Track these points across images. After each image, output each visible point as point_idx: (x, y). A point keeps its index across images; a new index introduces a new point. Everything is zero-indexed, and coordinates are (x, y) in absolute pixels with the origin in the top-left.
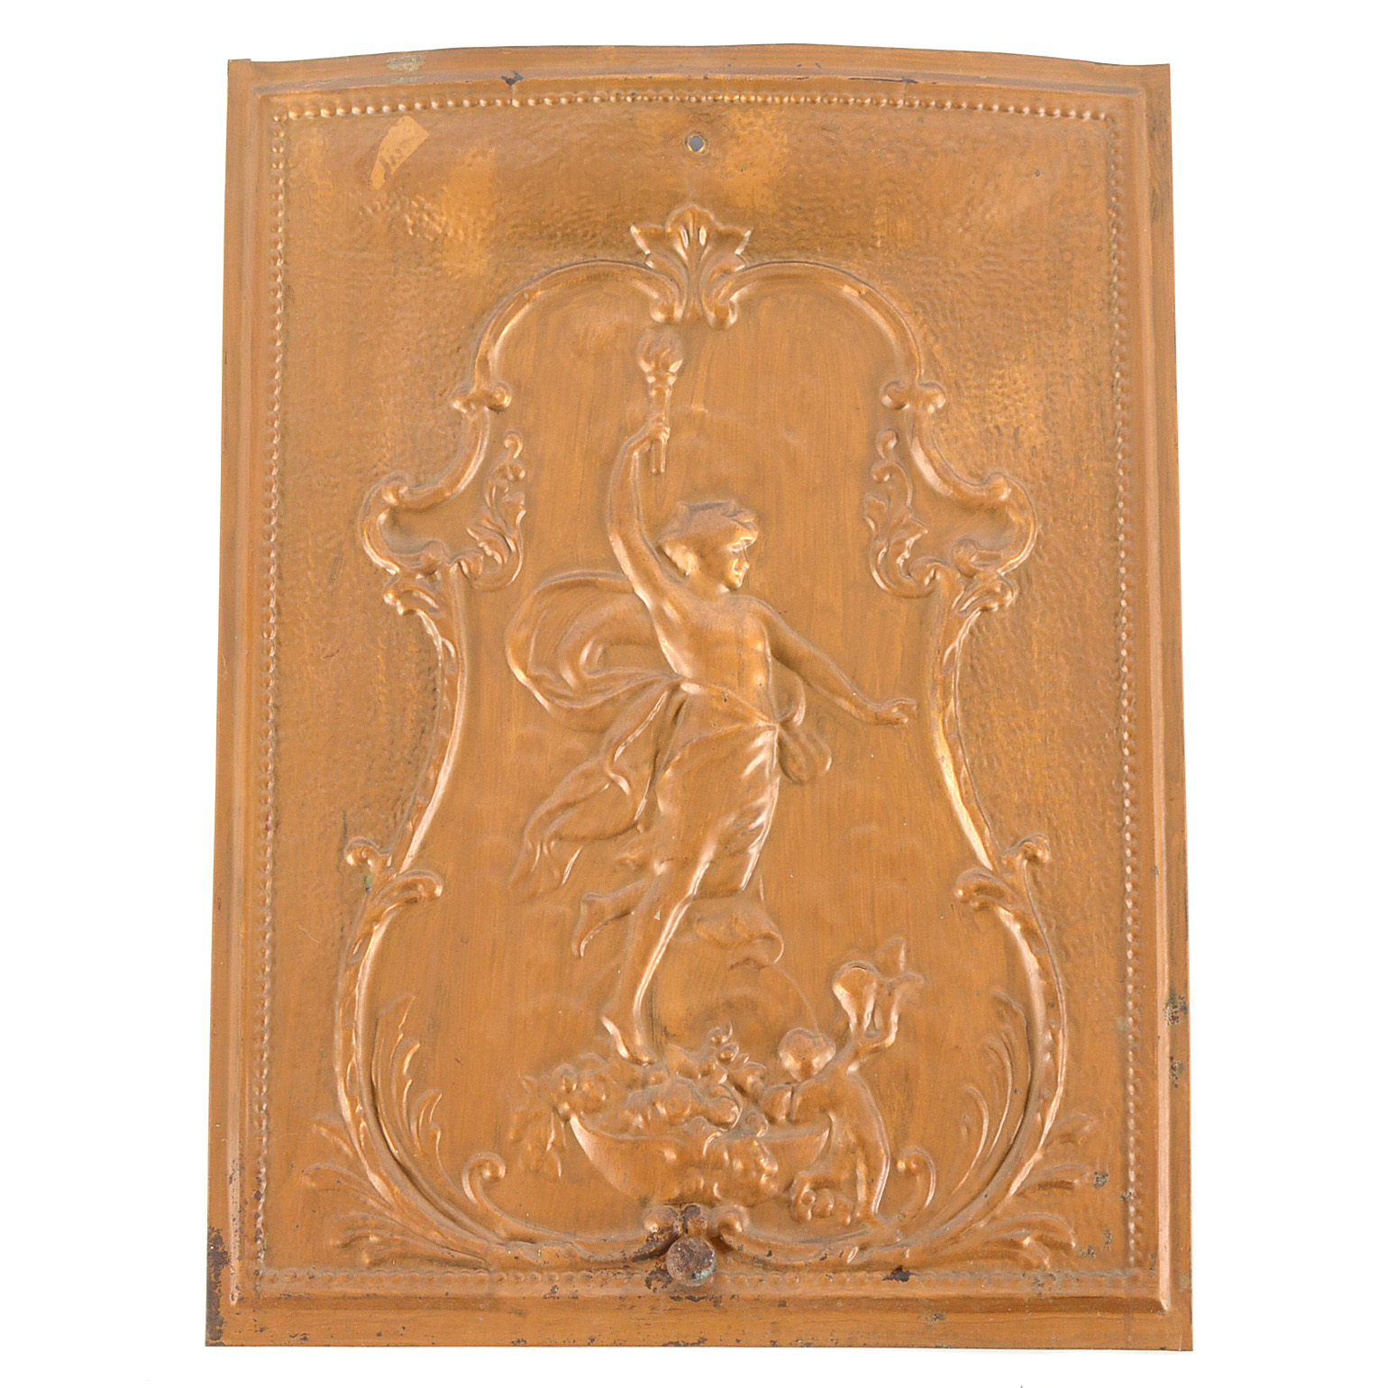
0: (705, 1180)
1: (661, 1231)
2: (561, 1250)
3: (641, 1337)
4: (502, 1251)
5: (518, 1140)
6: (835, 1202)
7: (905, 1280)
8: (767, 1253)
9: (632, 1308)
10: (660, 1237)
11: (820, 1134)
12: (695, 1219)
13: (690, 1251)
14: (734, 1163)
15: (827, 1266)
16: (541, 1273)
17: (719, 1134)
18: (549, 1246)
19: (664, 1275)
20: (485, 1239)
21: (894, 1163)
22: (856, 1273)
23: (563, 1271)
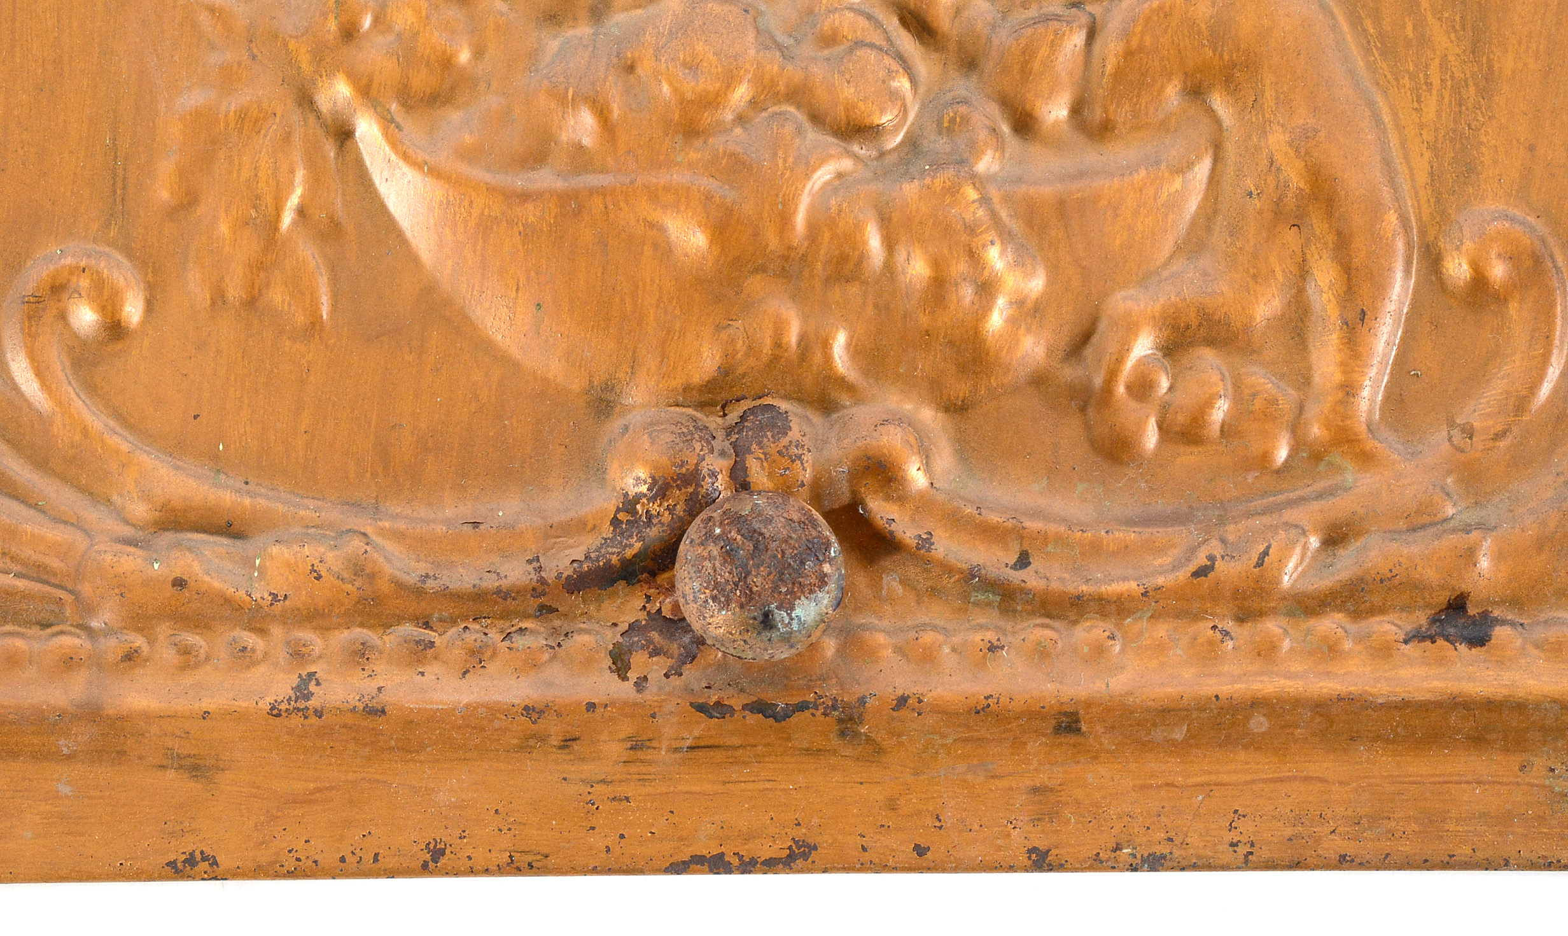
0: (805, 318)
1: (661, 489)
2: (330, 556)
3: (597, 841)
4: (131, 562)
5: (188, 200)
6: (1237, 387)
7: (1479, 641)
8: (1013, 558)
9: (568, 742)
10: (654, 508)
11: (1183, 168)
12: (772, 449)
13: (754, 536)
14: (901, 256)
15: (1215, 595)
16: (262, 632)
17: (847, 164)
18: (288, 543)
19: (671, 637)
20: (78, 524)
21: (1432, 260)
22: (1313, 622)
23: (338, 627)
